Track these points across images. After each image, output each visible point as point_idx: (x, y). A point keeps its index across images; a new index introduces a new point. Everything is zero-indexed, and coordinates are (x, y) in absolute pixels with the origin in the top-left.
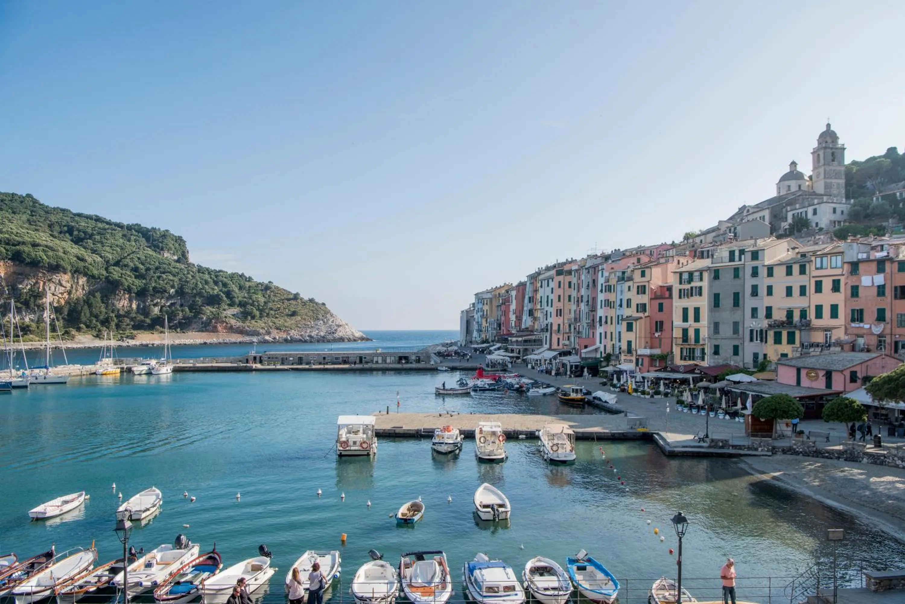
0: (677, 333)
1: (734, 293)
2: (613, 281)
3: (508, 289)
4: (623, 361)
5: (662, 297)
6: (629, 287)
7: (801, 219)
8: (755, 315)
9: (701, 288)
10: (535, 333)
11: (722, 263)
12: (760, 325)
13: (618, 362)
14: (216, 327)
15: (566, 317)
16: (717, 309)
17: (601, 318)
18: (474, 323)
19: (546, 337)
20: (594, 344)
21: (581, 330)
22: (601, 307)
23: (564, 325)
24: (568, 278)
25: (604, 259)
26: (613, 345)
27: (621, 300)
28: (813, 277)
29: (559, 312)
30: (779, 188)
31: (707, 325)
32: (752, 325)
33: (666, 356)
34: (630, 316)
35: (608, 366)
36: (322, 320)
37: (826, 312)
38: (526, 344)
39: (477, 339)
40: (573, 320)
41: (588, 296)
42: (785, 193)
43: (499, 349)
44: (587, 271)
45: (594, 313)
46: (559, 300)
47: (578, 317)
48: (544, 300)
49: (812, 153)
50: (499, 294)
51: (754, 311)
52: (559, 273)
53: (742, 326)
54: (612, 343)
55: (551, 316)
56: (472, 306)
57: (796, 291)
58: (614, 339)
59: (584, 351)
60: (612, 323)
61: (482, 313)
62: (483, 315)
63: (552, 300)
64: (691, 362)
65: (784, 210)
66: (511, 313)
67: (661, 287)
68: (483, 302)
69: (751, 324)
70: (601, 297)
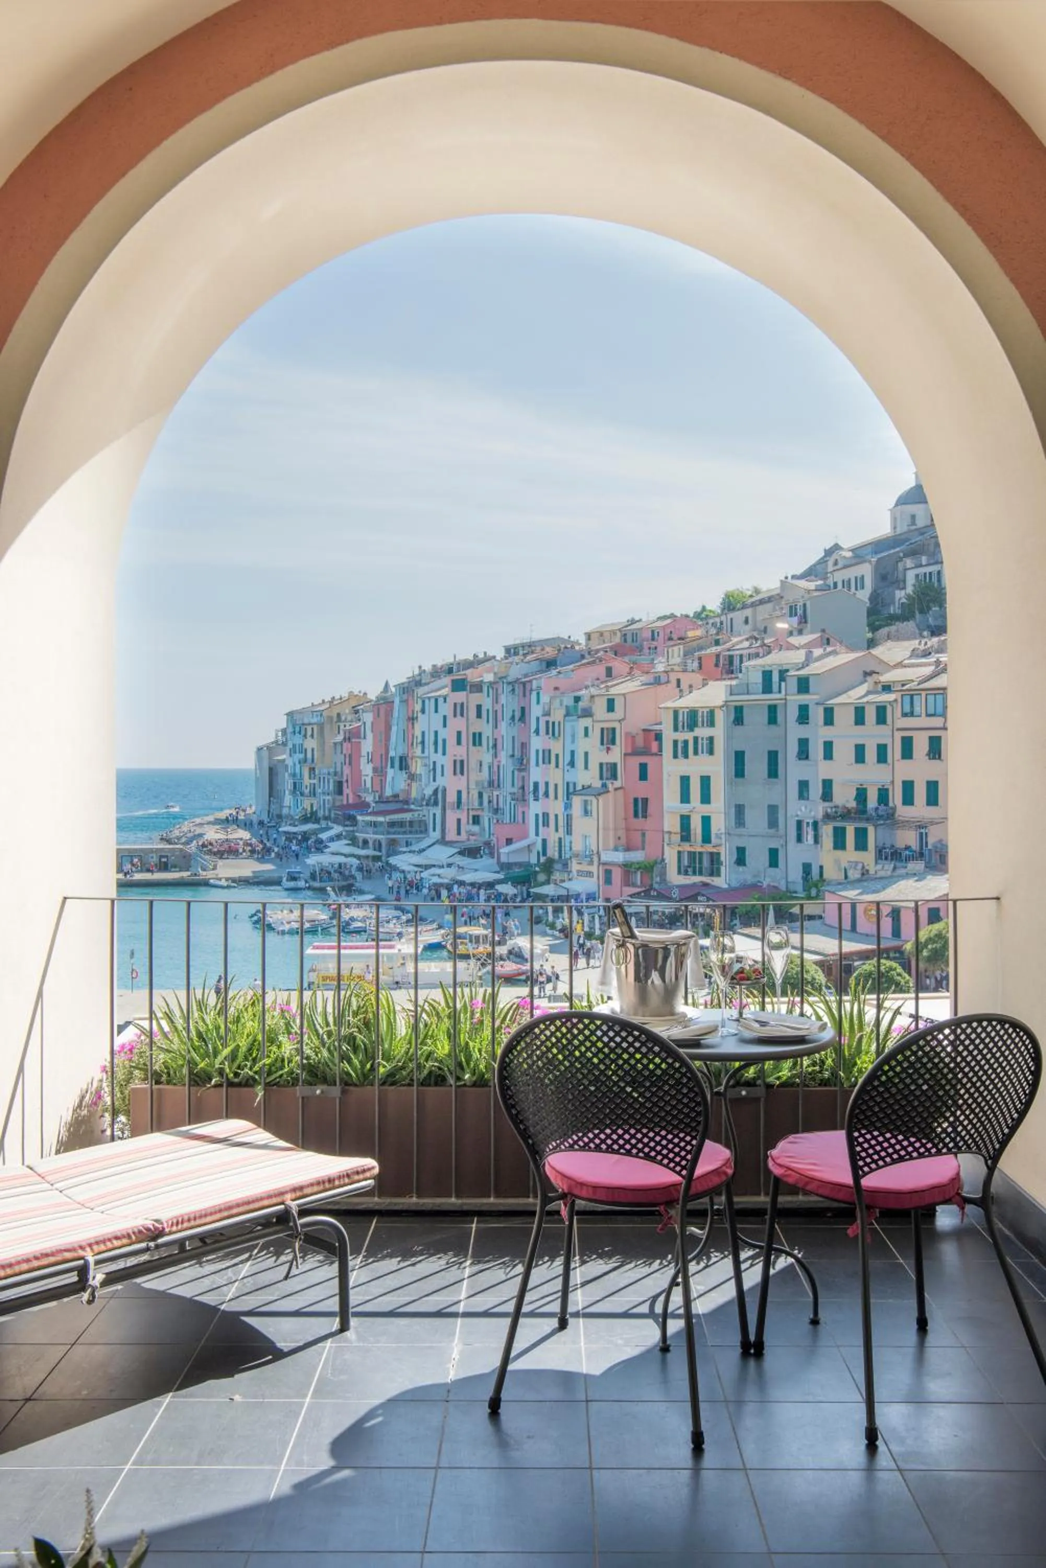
0: (671, 824)
1: (770, 753)
2: (558, 715)
3: (357, 705)
4: (575, 873)
5: (646, 752)
6: (586, 729)
7: (930, 587)
8: (805, 794)
9: (711, 739)
10: (412, 807)
11: (748, 693)
12: (813, 813)
13: (566, 875)
15: (474, 777)
16: (740, 780)
17: (536, 785)
18: (286, 774)
19: (434, 815)
20: (525, 836)
21: (501, 805)
22: (537, 764)
23: (468, 793)
24: (475, 699)
25: (544, 664)
26: (560, 839)
27: (573, 753)
28: (898, 729)
29: (460, 767)
30: (894, 520)
31: (723, 810)
32: (799, 813)
33: (652, 867)
34: (589, 787)
35: (548, 882)
37: (920, 793)
38: (392, 830)
39: (292, 813)
40: (486, 784)
41: (513, 737)
42: (905, 529)
43: (339, 837)
44: (510, 688)
45: (523, 774)
46: (459, 742)
47: (496, 778)
48: (430, 739)
50: (339, 715)
51: (803, 786)
52: (459, 685)
53: (783, 812)
54: (557, 836)
55: (443, 775)
56: (280, 734)
57: (871, 754)
58: (559, 829)
59: (504, 850)
60: (556, 798)
61: (302, 756)
62: (305, 760)
63: (444, 741)
64: (697, 879)
65: (900, 565)
66: (363, 761)
67: (642, 731)
68: (303, 732)
69: (797, 809)
70: (537, 743)
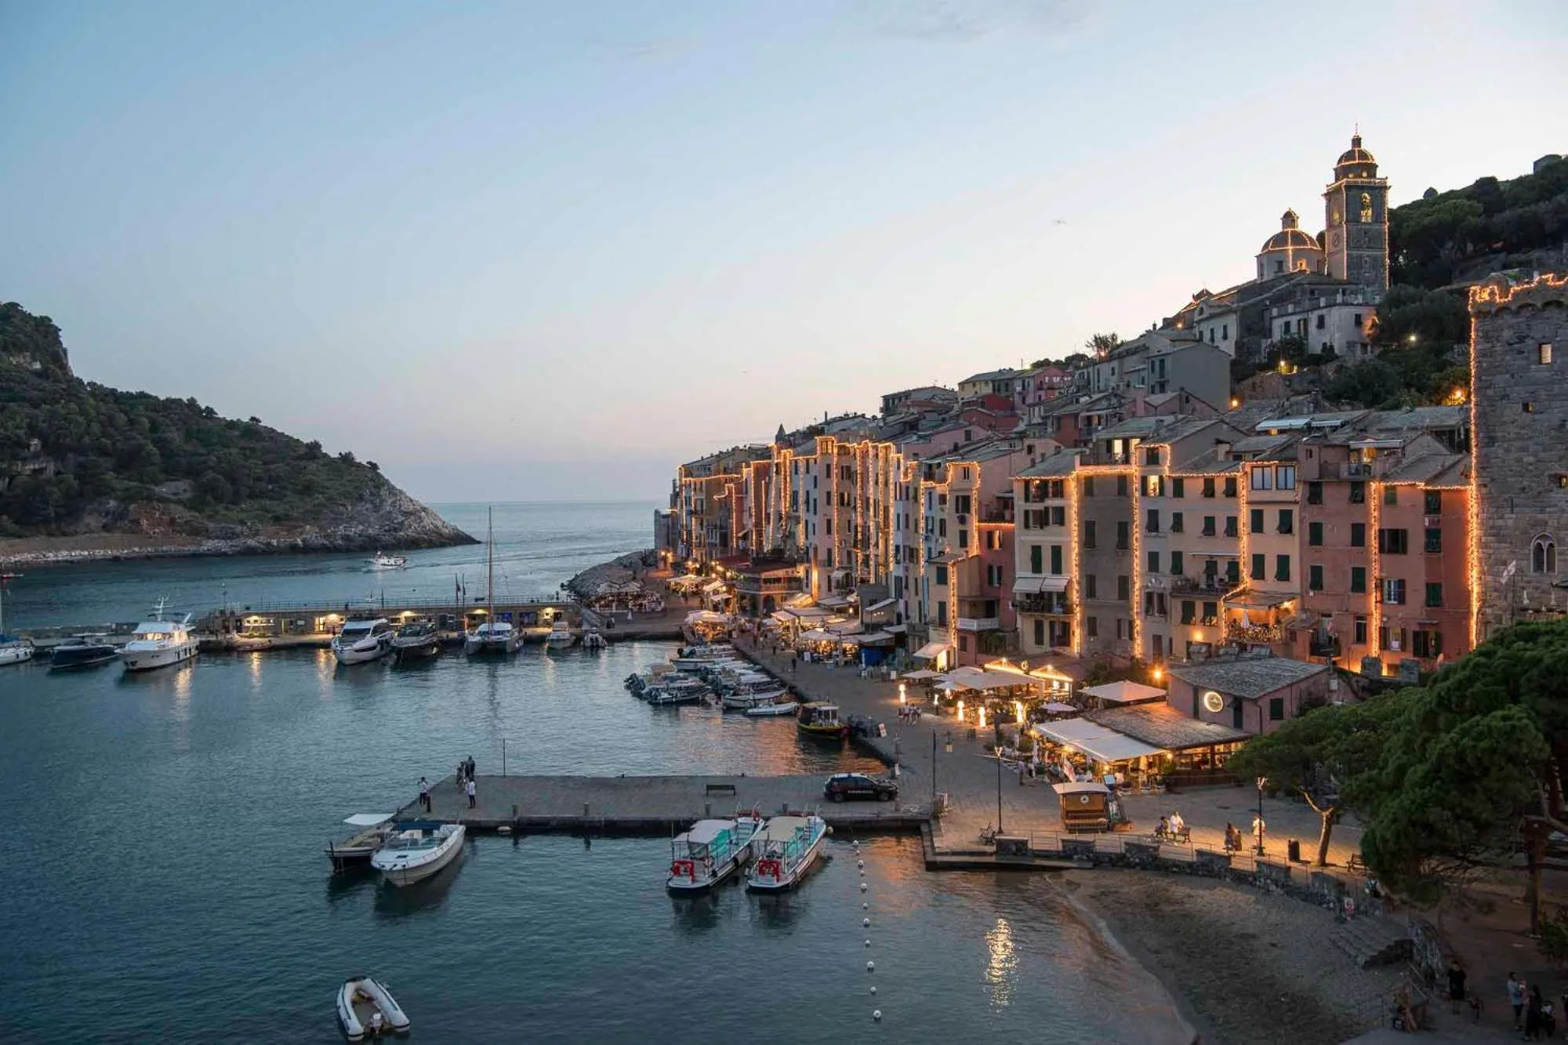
1: (1120, 523)
6: (943, 497)
7: (1297, 335)
8: (1156, 566)
9: (1062, 510)
11: (1098, 464)
12: (1163, 585)
14: (137, 522)
15: (842, 536)
16: (1090, 550)
17: (897, 548)
19: (807, 572)
22: (898, 528)
23: (838, 551)
24: (843, 460)
27: (930, 519)
28: (1249, 503)
29: (829, 526)
30: (1261, 266)
31: (1076, 582)
32: (1149, 585)
34: (944, 555)
36: (372, 502)
37: (1271, 568)
38: (768, 586)
42: (1271, 276)
46: (829, 503)
48: (802, 499)
49: (1325, 195)
50: (725, 469)
51: (1153, 558)
53: (1133, 583)
54: (917, 599)
55: (814, 534)
57: (1221, 527)
58: (920, 593)
60: (916, 562)
61: (692, 508)
62: (695, 512)
63: (815, 501)
65: (1267, 314)
67: (998, 498)
68: (693, 486)
69: (1149, 581)
70: (898, 508)
